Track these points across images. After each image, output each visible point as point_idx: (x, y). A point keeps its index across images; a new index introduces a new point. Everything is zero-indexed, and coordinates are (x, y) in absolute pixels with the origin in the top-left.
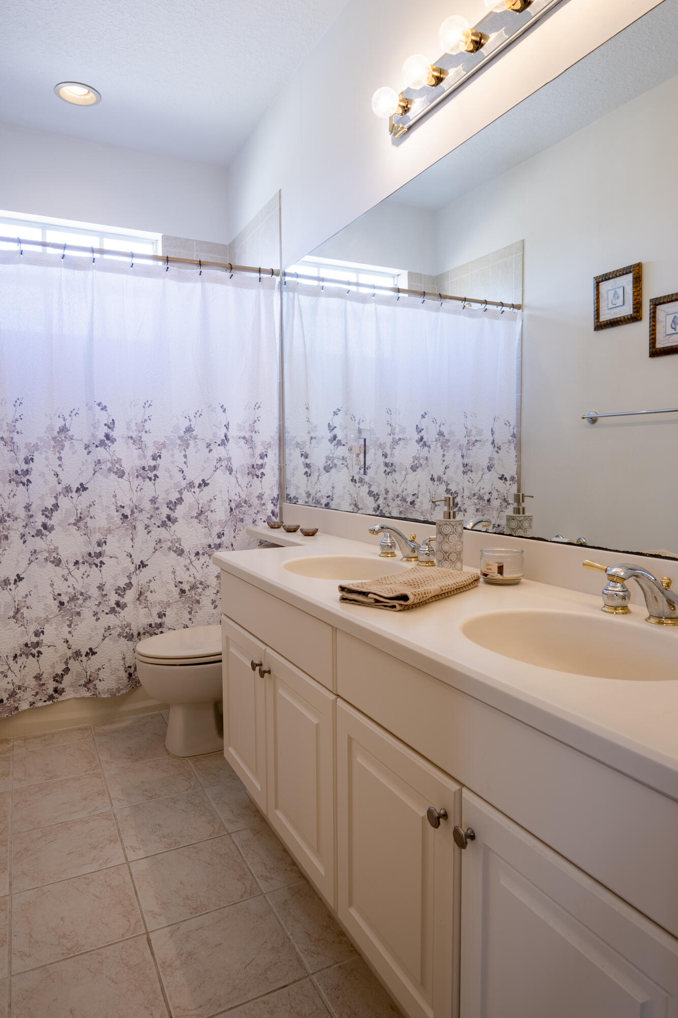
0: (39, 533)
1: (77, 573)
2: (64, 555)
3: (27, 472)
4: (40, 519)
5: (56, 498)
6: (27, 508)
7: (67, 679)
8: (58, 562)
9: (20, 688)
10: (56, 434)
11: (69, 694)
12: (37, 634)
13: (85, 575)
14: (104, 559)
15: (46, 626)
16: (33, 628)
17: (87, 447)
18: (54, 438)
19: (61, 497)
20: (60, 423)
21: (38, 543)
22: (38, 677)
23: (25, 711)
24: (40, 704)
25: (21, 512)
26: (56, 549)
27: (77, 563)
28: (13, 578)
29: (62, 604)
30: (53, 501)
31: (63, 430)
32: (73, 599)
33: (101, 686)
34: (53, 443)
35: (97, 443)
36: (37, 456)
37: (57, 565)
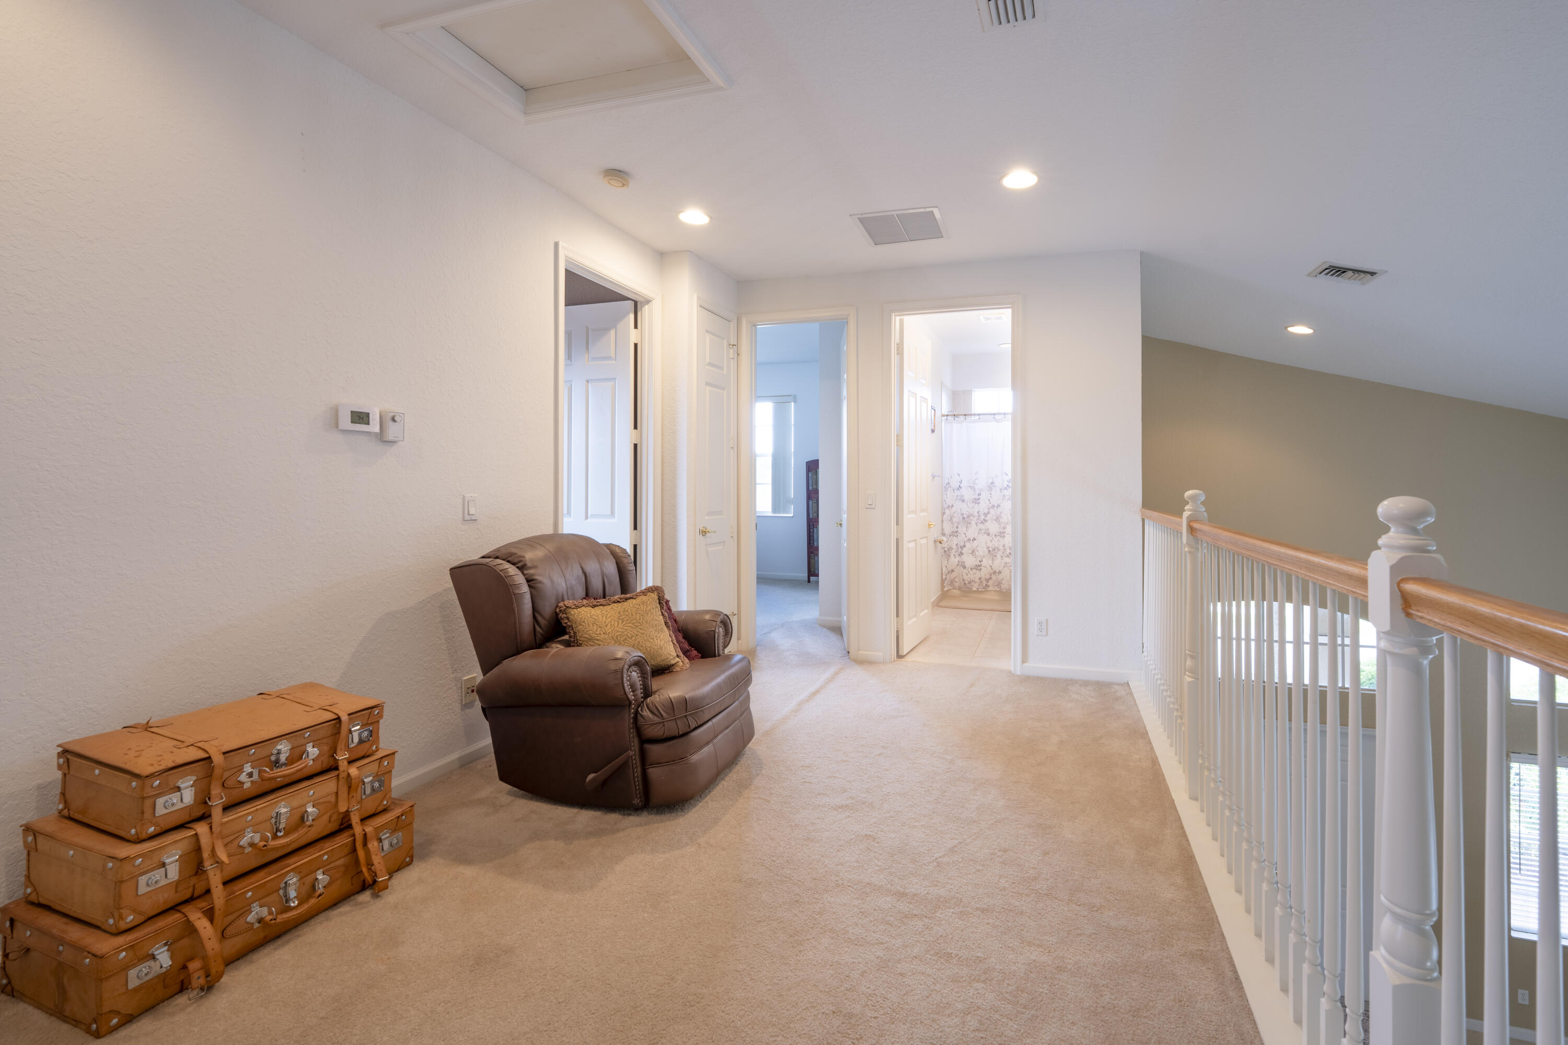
0: (982, 523)
1: (996, 540)
2: (991, 531)
3: (979, 499)
4: (982, 517)
5: (989, 509)
6: (978, 512)
7: (990, 583)
8: (988, 534)
9: (973, 581)
10: (989, 485)
11: (991, 588)
12: (980, 561)
13: (999, 541)
14: (1005, 535)
15: (984, 559)
16: (979, 559)
17: (1001, 490)
18: (989, 486)
19: (991, 509)
20: (991, 481)
21: (982, 526)
22: (980, 579)
23: (975, 591)
24: (980, 590)
25: (976, 514)
26: (988, 529)
27: (996, 535)
28: (972, 539)
29: (990, 551)
30: (988, 510)
31: (992, 483)
32: (994, 550)
33: (1003, 586)
34: (988, 488)
35: (1004, 488)
36: (982, 493)
37: (988, 535)
